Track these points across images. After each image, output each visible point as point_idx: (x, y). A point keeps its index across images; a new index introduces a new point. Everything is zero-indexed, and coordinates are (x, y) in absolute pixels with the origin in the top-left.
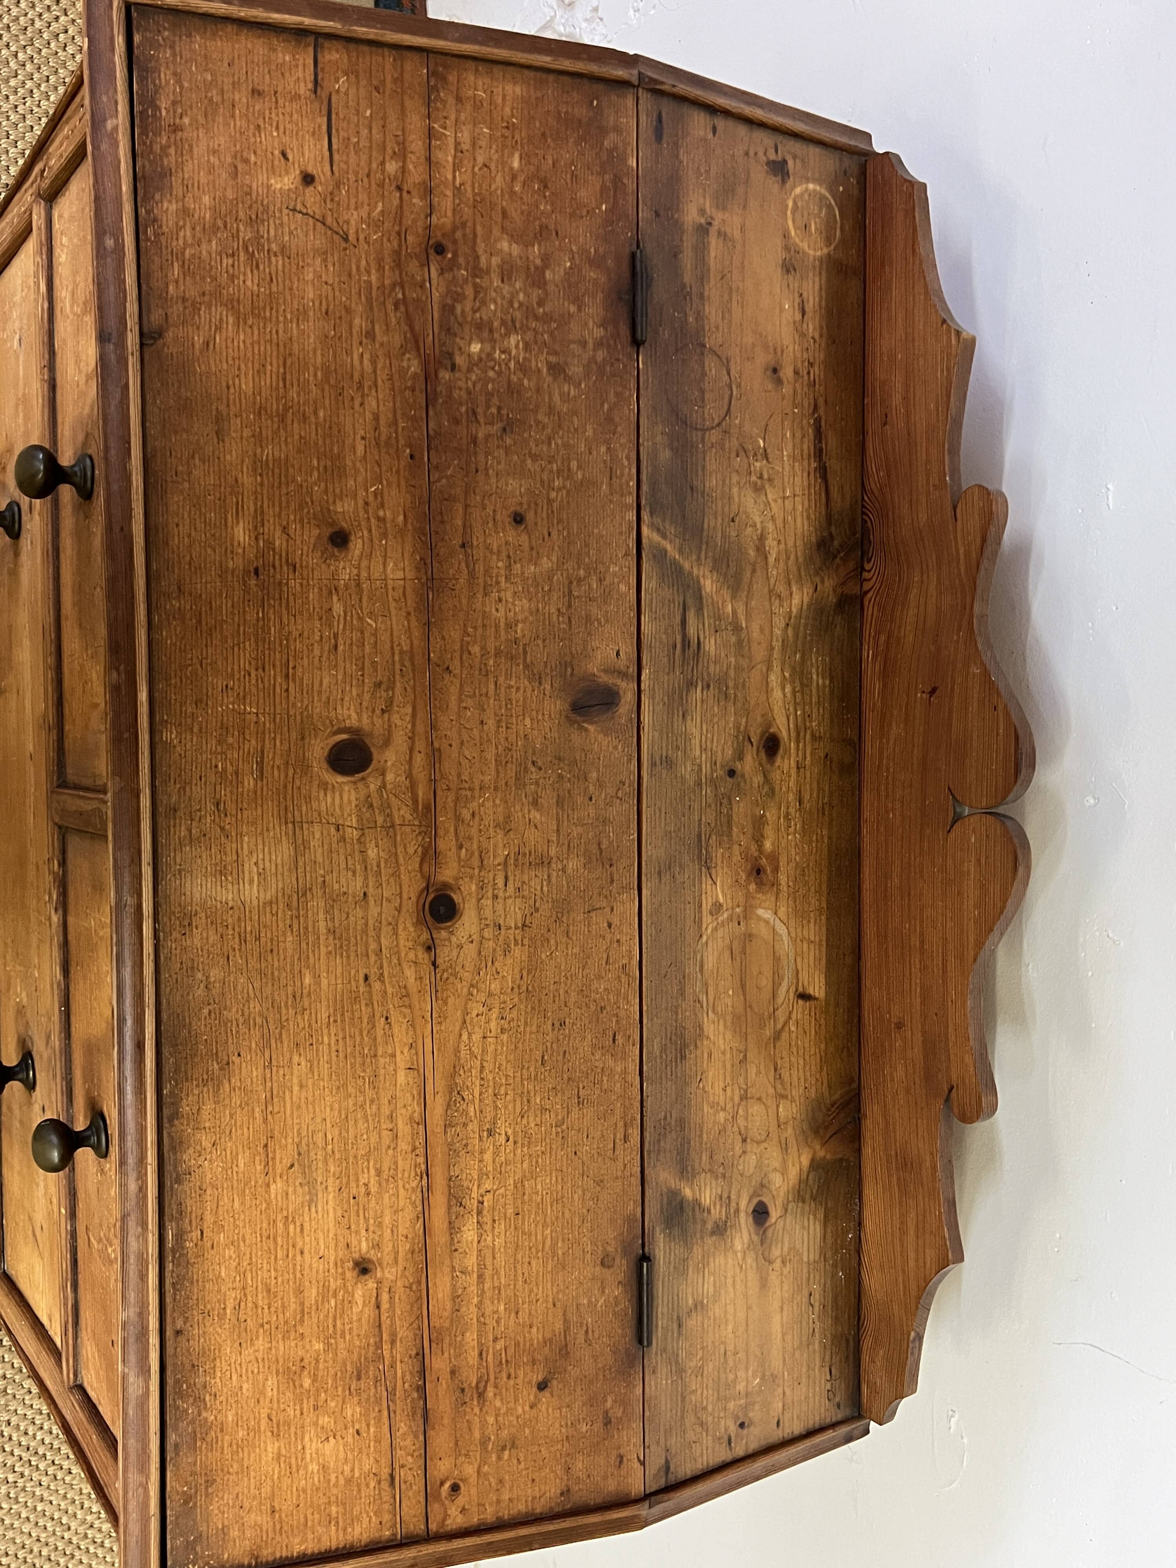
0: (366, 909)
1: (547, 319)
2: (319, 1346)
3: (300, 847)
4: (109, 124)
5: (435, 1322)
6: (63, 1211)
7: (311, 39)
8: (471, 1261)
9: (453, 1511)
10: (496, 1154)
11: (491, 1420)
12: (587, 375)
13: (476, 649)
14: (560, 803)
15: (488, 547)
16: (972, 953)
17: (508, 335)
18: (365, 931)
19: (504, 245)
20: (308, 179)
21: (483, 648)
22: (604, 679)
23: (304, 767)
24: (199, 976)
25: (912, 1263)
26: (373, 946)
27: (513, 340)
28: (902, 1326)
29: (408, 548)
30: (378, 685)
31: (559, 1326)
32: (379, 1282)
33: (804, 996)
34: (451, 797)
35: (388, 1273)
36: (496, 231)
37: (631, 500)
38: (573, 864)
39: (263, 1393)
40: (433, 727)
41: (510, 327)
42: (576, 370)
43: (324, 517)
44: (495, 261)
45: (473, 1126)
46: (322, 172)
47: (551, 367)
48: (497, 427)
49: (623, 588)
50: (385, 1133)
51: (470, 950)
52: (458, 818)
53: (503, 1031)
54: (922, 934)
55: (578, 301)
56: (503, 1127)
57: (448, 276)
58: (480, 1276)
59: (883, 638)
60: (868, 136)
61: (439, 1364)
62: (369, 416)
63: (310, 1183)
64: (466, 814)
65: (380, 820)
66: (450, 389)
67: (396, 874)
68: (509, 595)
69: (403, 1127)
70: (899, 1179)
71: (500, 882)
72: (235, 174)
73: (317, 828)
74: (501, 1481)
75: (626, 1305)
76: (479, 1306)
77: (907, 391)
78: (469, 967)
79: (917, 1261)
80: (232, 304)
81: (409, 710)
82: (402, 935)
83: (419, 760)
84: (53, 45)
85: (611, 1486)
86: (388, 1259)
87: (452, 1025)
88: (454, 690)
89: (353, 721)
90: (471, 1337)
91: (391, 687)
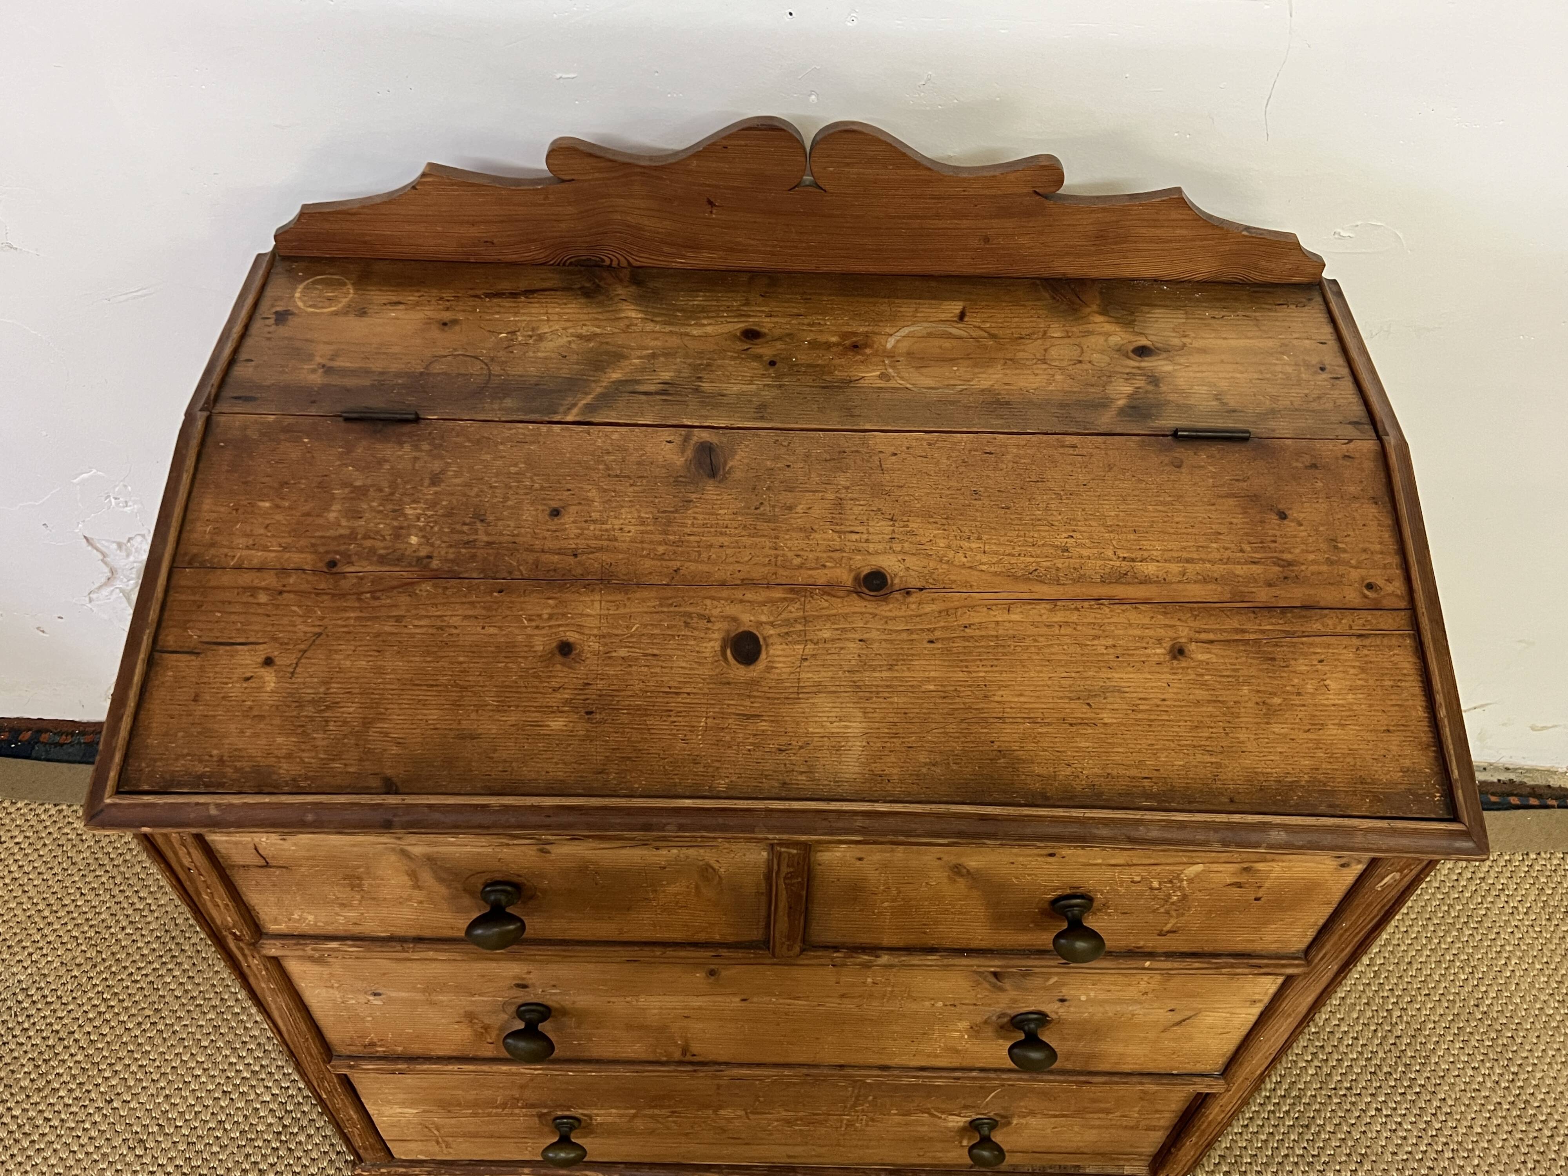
0: (873, 641)
1: (393, 485)
2: (1245, 689)
3: (819, 688)
4: (213, 811)
5: (1227, 597)
6: (1147, 964)
7: (157, 655)
8: (1175, 568)
9: (1390, 588)
10: (1083, 546)
11: (1311, 557)
12: (442, 458)
13: (661, 549)
14: (790, 490)
15: (578, 537)
16: (924, 172)
17: (405, 515)
18: (891, 641)
19: (332, 516)
20: (268, 662)
21: (660, 543)
22: (689, 453)
23: (753, 683)
24: (924, 770)
25: (1184, 232)
26: (904, 636)
27: (409, 511)
28: (1238, 243)
29: (575, 596)
30: (687, 624)
31: (1231, 501)
32: (1191, 640)
33: (962, 316)
34: (781, 572)
35: (1183, 633)
36: (321, 521)
37: (544, 428)
38: (842, 480)
39: (1285, 736)
40: (723, 584)
41: (398, 512)
42: (437, 466)
43: (547, 659)
44: (344, 522)
45: (1059, 563)
46: (262, 652)
47: (433, 483)
48: (479, 525)
49: (615, 436)
50: (1063, 631)
51: (911, 561)
52: (800, 567)
53: (979, 538)
54: (910, 218)
55: (381, 462)
56: (1061, 540)
57: (354, 558)
58: (1188, 561)
59: (666, 249)
60: (259, 256)
61: (1263, 595)
62: (466, 623)
63: (1104, 692)
64: (797, 561)
65: (799, 627)
66: (447, 560)
67: (845, 616)
68: (617, 523)
69: (1059, 617)
70: (1116, 243)
71: (854, 537)
72: (261, 717)
73: (803, 675)
74: (1365, 550)
75: (1214, 449)
76: (1213, 562)
77: (468, 222)
78: (925, 562)
79: (1181, 227)
80: (367, 723)
81: (708, 602)
82: (896, 613)
83: (749, 596)
84: (100, 1046)
85: (1369, 465)
86: (1171, 633)
87: (973, 577)
88: (693, 566)
89: (717, 645)
90: (1239, 570)
91: (690, 615)
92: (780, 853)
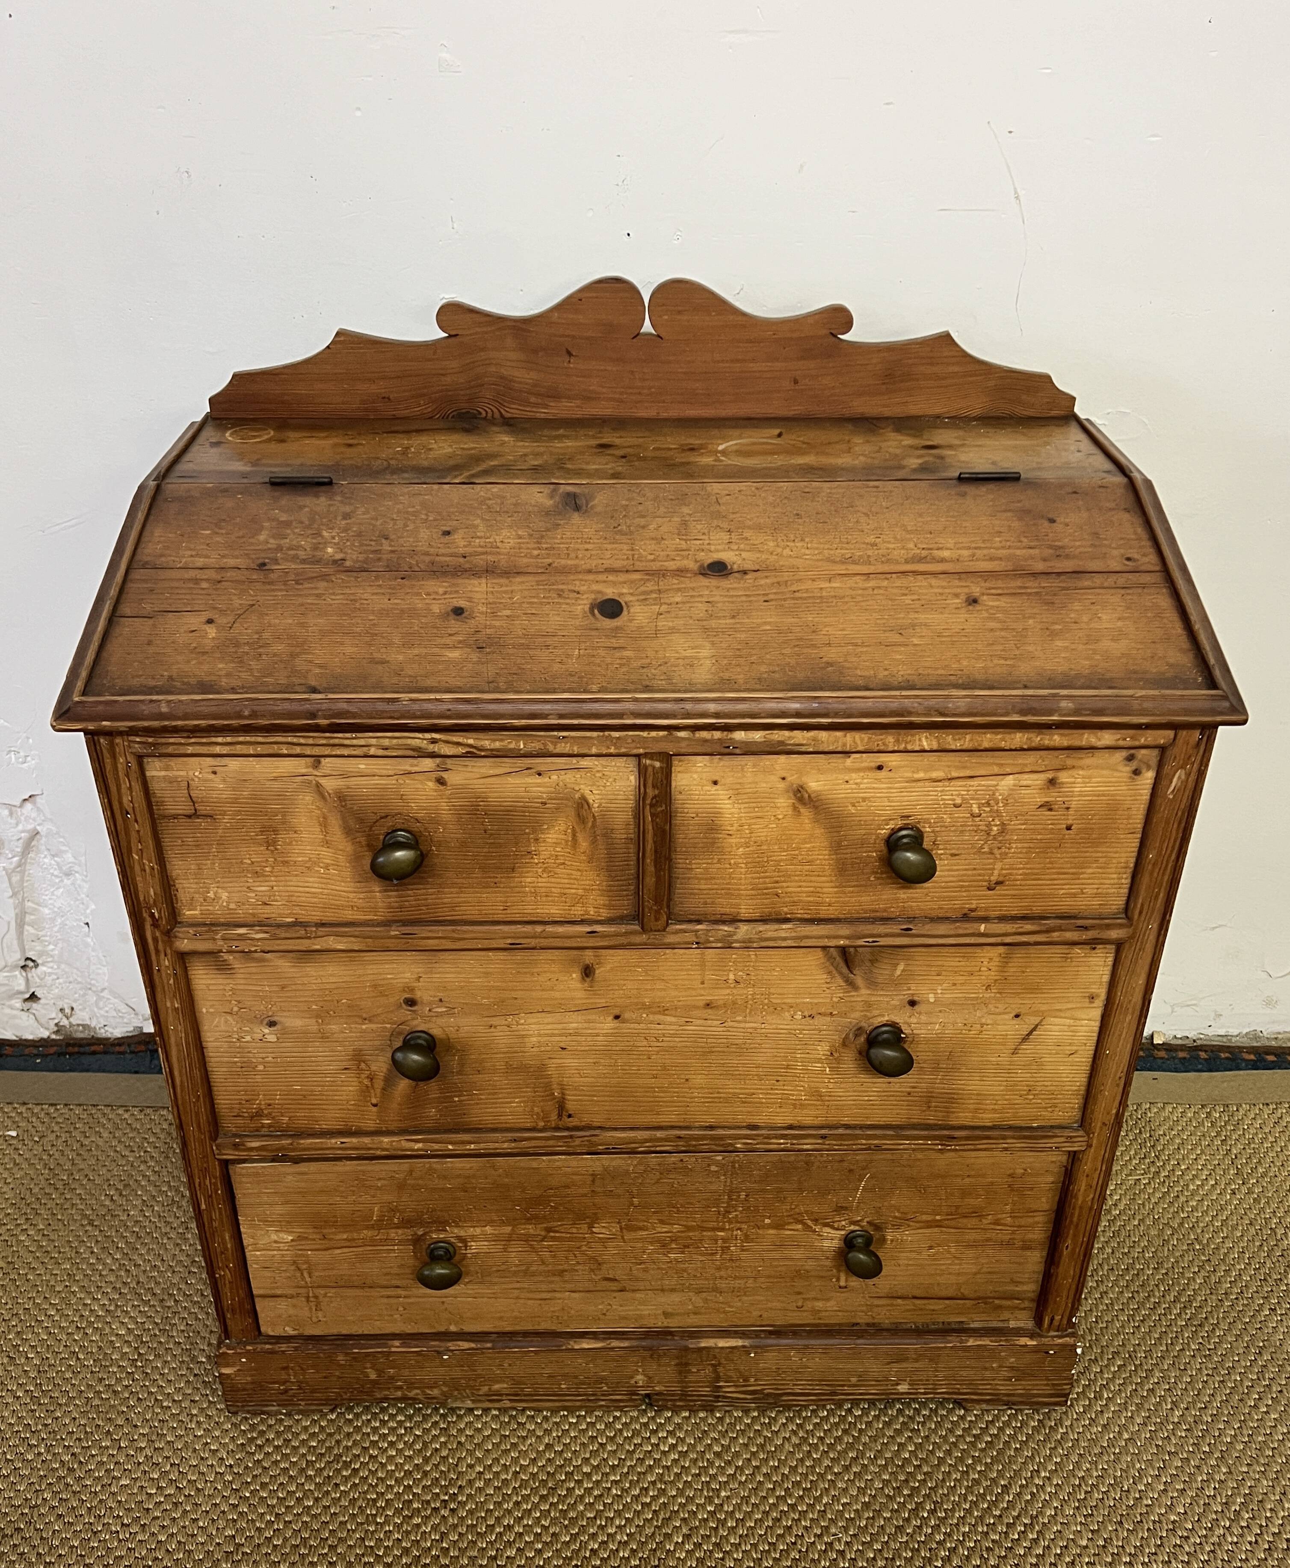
0: (717, 602)
1: (312, 520)
2: (1031, 621)
3: (673, 630)
4: (164, 709)
5: (1011, 568)
7: (115, 619)
8: (966, 553)
9: (1146, 559)
10: (889, 542)
11: (1078, 543)
12: (350, 504)
13: (536, 552)
14: (643, 517)
15: (465, 546)
16: (740, 318)
17: (322, 537)
18: (733, 602)
19: (262, 538)
20: (210, 621)
21: (534, 549)
22: (557, 498)
23: (617, 628)
24: (765, 676)
25: (956, 369)
26: (744, 599)
27: (325, 534)
28: (1001, 378)
29: (466, 581)
30: (560, 596)
31: (1009, 514)
32: (983, 594)
33: (780, 435)
34: (638, 563)
35: (976, 590)
36: (252, 540)
37: (436, 487)
38: (685, 510)
39: (1067, 647)
40: (590, 571)
41: (317, 535)
42: (348, 509)
43: (445, 616)
44: (272, 541)
45: (870, 553)
46: (204, 616)
47: (344, 518)
48: (384, 541)
49: (495, 490)
50: (876, 592)
51: (745, 555)
52: (654, 560)
53: (802, 540)
54: (732, 361)
55: (301, 508)
56: (871, 539)
57: (280, 561)
58: (976, 548)
59: (533, 399)
61: (1040, 567)
62: (375, 597)
63: (913, 626)
64: (652, 557)
65: (654, 596)
66: (358, 561)
67: (693, 589)
68: (498, 539)
69: (872, 584)
70: (902, 381)
71: (698, 542)
72: (204, 653)
73: (659, 624)
74: (1122, 539)
75: (991, 486)
76: (997, 549)
77: (369, 380)
78: (758, 555)
79: (953, 364)
80: (293, 656)
81: (577, 583)
82: (735, 585)
83: (611, 578)
85: (1120, 491)
86: (966, 590)
87: (798, 562)
88: (563, 562)
89: (587, 608)
90: (1018, 552)
91: (562, 590)
92: (646, 767)
